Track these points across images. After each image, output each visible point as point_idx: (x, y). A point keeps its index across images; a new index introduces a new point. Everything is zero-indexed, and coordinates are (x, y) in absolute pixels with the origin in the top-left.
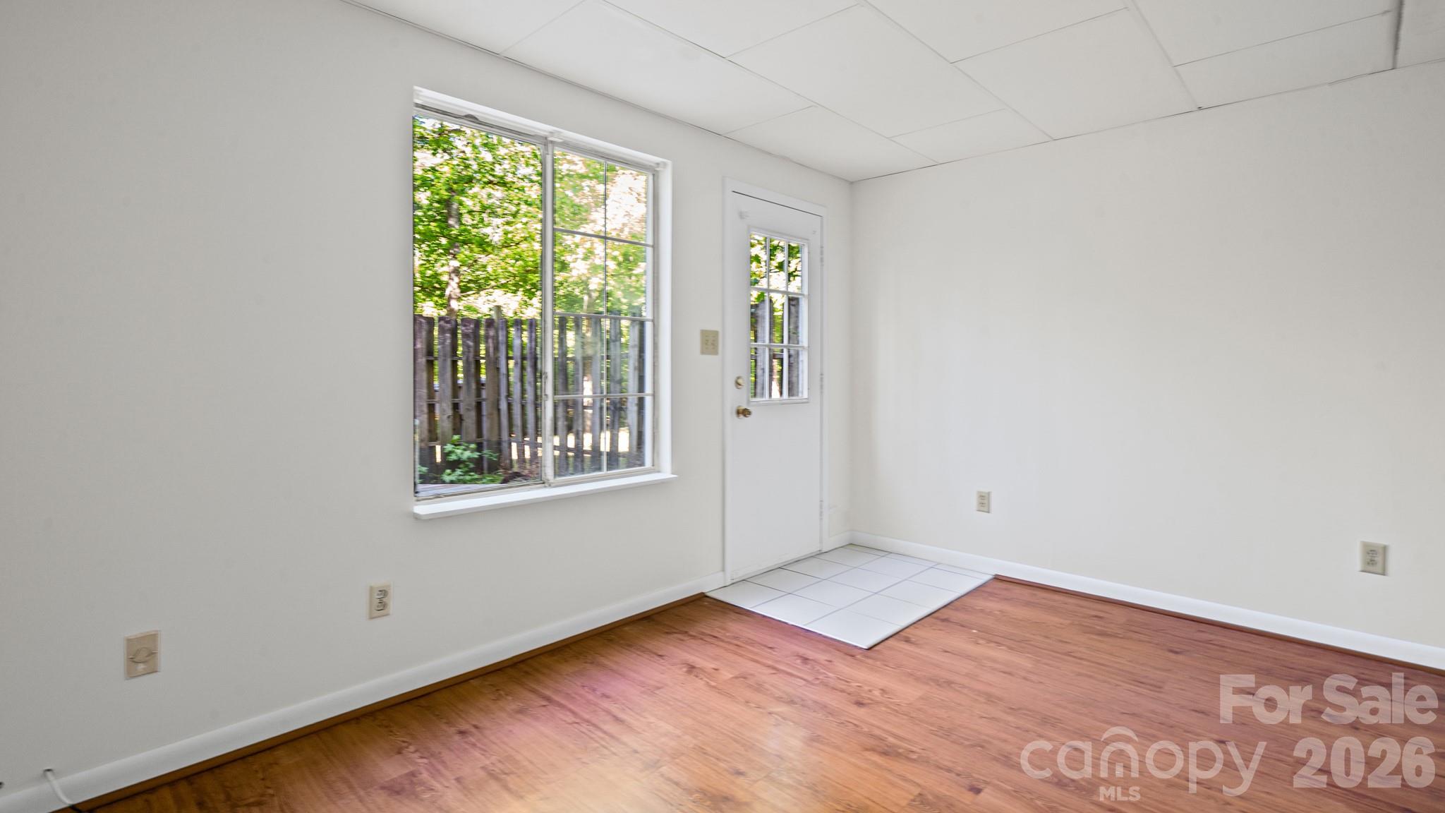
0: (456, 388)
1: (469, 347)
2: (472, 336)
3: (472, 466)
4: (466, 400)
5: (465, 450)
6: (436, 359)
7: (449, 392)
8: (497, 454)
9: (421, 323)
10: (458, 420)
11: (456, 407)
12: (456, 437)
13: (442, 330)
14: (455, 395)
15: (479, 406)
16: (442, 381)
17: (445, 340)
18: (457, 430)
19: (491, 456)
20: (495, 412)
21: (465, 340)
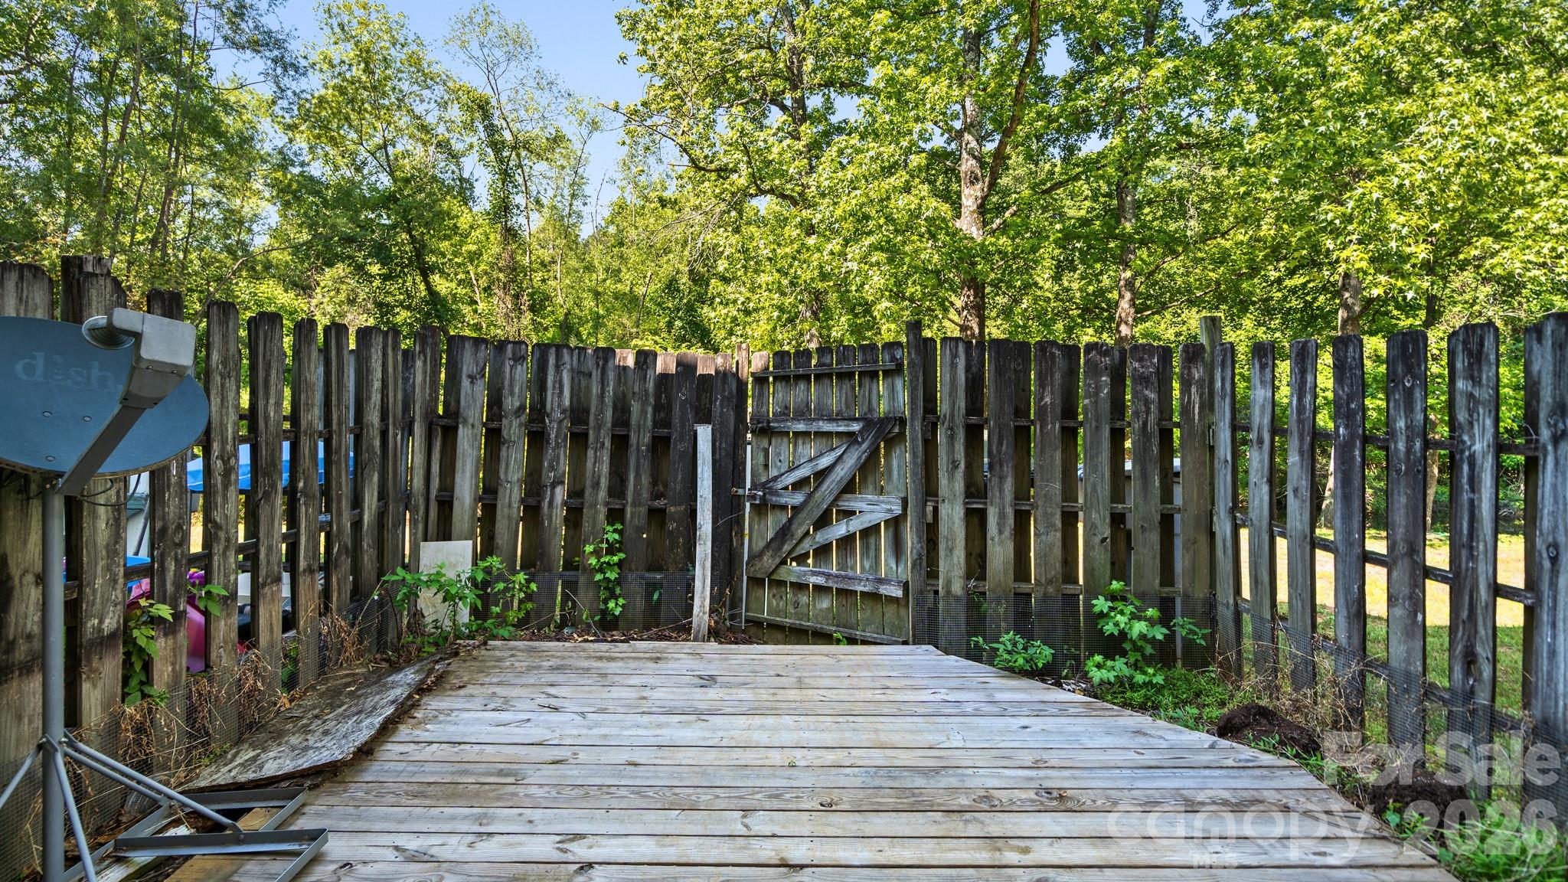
0: (1119, 478)
1: (1147, 402)
2: (1154, 379)
3: (1149, 650)
4: (1140, 507)
5: (1134, 617)
6: (1081, 424)
7: (1104, 490)
8: (1207, 631)
9: (1052, 354)
10: (1122, 546)
11: (1117, 520)
12: (1116, 585)
13: (1093, 369)
14: (1117, 495)
15: (1167, 521)
16: (1092, 466)
17: (1098, 389)
18: (1119, 570)
19: (1191, 632)
20: (1203, 540)
21: (1139, 388)
